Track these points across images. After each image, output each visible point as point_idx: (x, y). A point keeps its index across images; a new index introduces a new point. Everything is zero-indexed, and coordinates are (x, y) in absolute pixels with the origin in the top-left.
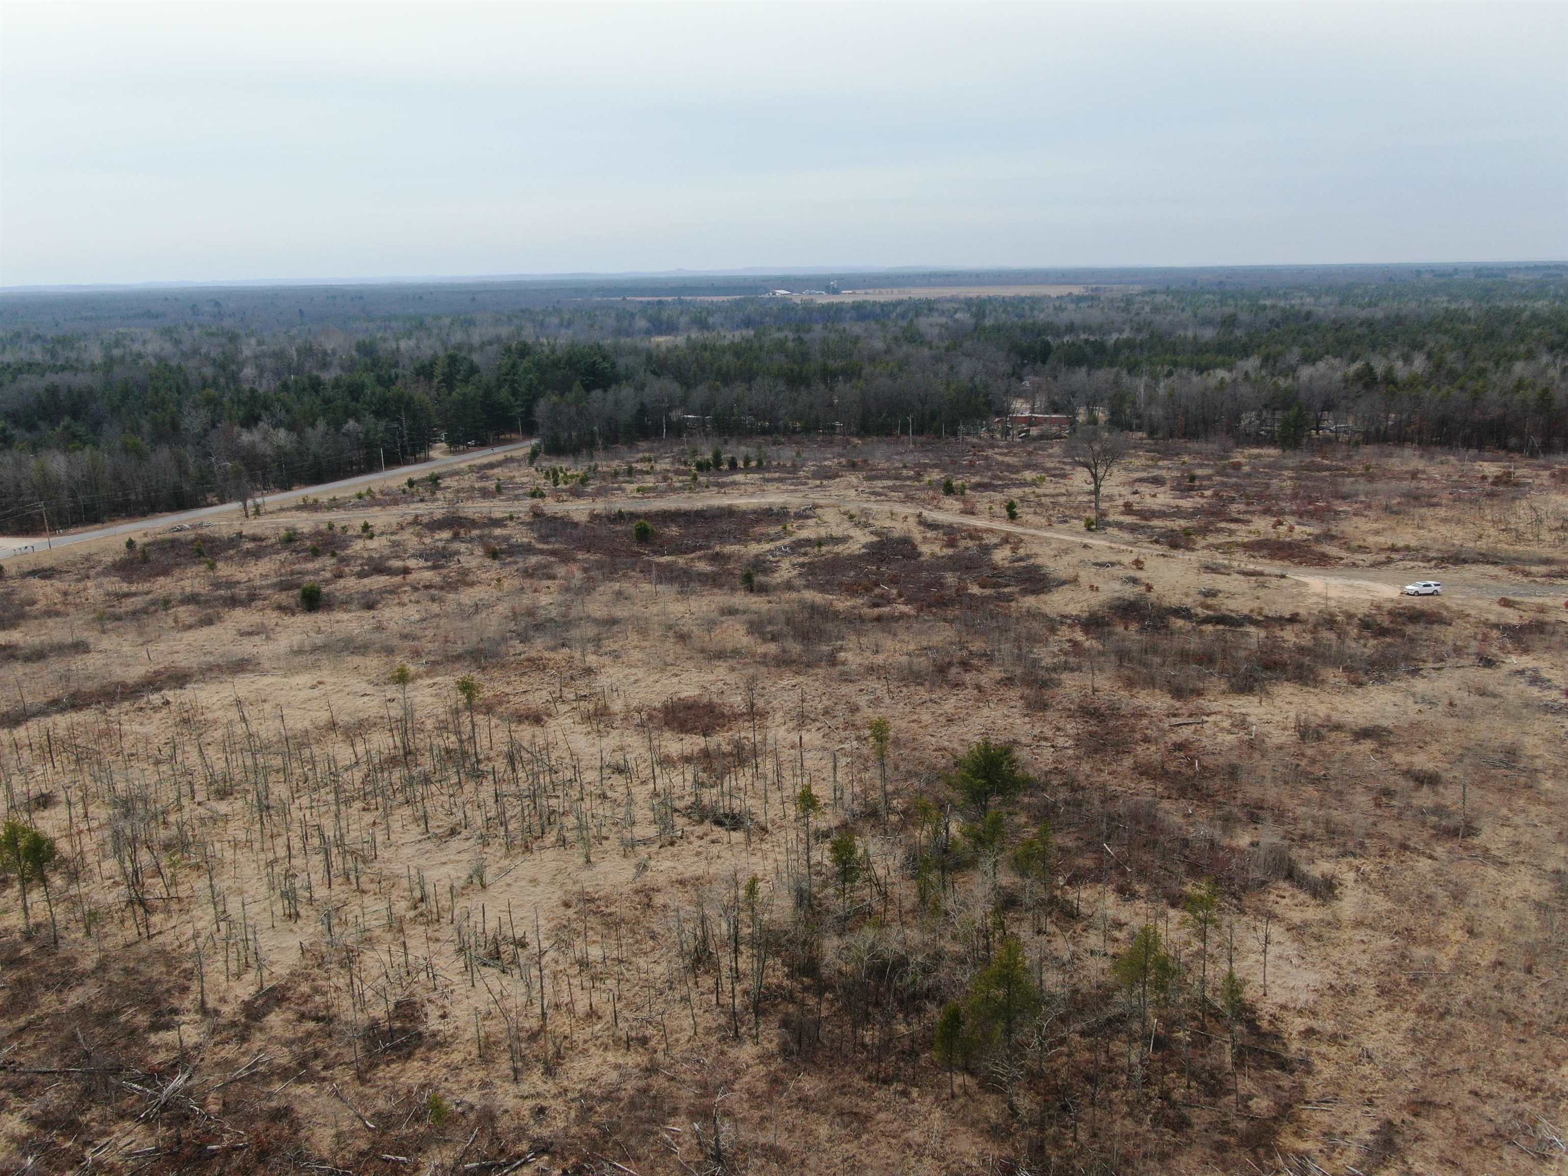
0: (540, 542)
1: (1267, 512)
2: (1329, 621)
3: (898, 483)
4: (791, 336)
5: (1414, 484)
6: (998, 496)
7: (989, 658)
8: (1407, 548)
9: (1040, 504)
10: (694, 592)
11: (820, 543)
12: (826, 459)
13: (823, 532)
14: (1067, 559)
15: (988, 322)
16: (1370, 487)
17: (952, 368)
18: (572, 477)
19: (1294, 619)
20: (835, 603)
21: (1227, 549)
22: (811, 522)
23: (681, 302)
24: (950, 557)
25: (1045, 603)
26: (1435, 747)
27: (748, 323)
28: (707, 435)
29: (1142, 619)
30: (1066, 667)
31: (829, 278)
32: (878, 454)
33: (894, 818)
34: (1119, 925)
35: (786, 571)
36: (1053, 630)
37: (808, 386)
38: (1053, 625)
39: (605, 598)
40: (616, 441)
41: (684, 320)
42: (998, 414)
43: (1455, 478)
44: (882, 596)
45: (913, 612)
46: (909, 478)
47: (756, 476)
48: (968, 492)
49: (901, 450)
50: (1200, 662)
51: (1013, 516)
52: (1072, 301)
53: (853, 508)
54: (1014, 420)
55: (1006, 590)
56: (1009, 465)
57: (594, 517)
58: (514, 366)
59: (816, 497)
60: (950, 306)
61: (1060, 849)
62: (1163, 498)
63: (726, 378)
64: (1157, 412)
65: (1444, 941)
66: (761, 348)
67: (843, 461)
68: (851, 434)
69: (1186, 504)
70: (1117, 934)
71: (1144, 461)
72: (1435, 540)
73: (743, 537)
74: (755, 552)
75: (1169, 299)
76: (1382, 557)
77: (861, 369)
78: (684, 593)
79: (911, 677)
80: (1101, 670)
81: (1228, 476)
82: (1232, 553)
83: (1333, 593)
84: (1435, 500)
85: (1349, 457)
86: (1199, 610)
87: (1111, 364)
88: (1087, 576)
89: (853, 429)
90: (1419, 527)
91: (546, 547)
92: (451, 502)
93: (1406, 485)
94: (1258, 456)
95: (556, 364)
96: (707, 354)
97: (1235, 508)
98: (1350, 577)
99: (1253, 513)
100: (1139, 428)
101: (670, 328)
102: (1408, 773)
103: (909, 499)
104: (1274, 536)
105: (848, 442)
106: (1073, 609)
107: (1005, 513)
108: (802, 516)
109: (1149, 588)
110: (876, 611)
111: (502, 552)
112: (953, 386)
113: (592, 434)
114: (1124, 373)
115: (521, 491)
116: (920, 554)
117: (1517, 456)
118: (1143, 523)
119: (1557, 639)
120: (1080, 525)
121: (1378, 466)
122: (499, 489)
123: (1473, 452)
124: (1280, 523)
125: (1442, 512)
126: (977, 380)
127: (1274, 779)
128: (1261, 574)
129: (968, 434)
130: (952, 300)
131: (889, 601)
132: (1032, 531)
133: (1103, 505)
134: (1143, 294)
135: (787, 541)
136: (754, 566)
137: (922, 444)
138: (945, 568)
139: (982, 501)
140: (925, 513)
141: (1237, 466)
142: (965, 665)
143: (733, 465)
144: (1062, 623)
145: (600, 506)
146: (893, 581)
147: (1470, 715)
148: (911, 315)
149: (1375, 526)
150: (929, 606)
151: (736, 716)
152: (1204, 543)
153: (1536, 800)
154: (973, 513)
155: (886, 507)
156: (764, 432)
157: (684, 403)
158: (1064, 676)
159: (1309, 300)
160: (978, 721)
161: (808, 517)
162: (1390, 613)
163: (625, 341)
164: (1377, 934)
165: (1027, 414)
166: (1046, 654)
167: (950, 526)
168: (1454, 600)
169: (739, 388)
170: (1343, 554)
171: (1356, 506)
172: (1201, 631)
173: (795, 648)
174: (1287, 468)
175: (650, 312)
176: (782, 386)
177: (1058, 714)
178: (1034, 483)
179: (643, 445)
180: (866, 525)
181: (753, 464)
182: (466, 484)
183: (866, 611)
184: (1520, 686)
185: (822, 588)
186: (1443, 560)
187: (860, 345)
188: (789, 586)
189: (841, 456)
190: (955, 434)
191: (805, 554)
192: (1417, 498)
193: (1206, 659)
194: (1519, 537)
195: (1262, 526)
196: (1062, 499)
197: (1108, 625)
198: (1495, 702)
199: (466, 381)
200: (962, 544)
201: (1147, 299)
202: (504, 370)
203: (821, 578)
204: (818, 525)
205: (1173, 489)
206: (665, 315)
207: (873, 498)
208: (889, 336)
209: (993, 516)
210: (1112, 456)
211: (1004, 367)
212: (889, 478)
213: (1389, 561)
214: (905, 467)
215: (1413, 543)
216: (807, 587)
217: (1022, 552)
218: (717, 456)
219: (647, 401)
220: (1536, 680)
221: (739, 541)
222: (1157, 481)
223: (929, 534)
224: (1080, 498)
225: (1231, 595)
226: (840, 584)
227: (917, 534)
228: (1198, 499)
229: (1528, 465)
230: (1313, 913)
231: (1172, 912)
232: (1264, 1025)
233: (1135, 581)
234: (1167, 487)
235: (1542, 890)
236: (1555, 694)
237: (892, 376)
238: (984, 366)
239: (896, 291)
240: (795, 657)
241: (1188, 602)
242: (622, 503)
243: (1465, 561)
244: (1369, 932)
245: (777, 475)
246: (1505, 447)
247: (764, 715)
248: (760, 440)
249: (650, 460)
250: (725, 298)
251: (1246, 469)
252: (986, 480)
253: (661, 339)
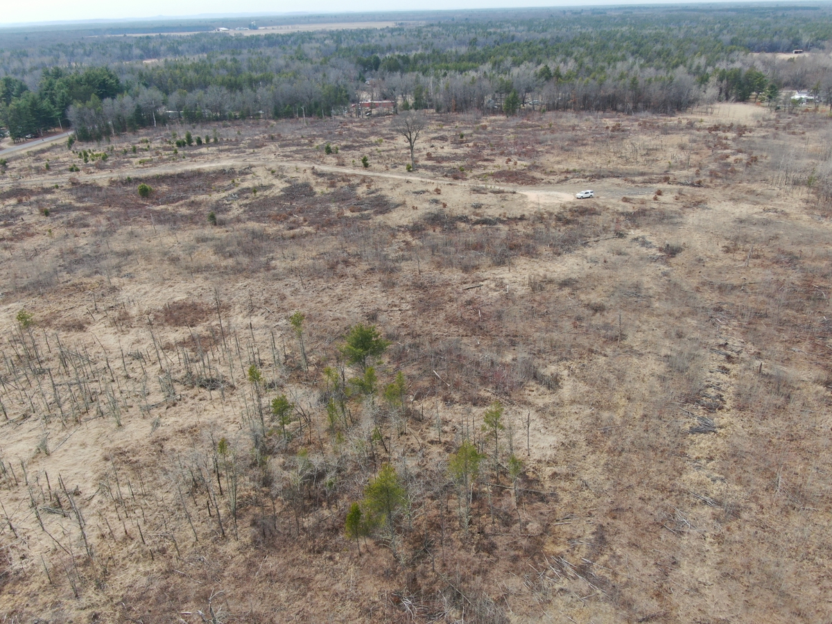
0: (77, 202)
1: (502, 154)
2: (540, 218)
3: (299, 148)
4: (229, 57)
5: (574, 133)
6: (357, 153)
7: (359, 256)
8: (574, 171)
9: (381, 157)
10: (179, 229)
11: (255, 190)
12: (256, 135)
13: (256, 183)
14: (398, 190)
15: (344, 46)
16: (553, 136)
17: (324, 75)
18: (97, 156)
19: (522, 218)
20: (267, 228)
21: (483, 177)
22: (249, 177)
23: (161, 37)
24: (333, 194)
25: (389, 219)
26: (600, 288)
27: (203, 49)
28: (182, 123)
29: (443, 224)
30: (403, 258)
31: (250, 20)
32: (286, 130)
33: (311, 369)
34: (446, 422)
35: (236, 210)
36: (394, 236)
37: (241, 90)
38: (394, 232)
39: (122, 237)
40: (124, 130)
41: (163, 48)
42: (353, 102)
43: (593, 128)
44: (294, 222)
45: (313, 231)
46: (305, 145)
47: (214, 148)
48: (339, 151)
49: (300, 126)
50: (475, 248)
51: (366, 166)
52: (389, 32)
53: (273, 166)
54: (363, 105)
55: (366, 212)
56: (362, 133)
57: (112, 182)
58: (51, 84)
59: (251, 161)
60: (321, 36)
61: (409, 377)
62: (447, 149)
63: (190, 87)
64: (440, 98)
65: (616, 406)
66: (211, 66)
67: (266, 135)
68: (270, 118)
69: (460, 151)
70: (446, 428)
71: (435, 127)
72: (587, 165)
73: (208, 189)
74: (216, 199)
75: (441, 29)
76: (562, 177)
77: (272, 78)
78: (174, 230)
79: (314, 273)
80: (423, 258)
81: (480, 133)
82: (486, 180)
83: (542, 201)
84: (585, 142)
85: (541, 119)
86: (473, 217)
87: (413, 70)
88: (410, 200)
89: (271, 115)
90: (579, 158)
91: (81, 205)
92: (15, 179)
93: (570, 134)
94: (495, 120)
95: (79, 82)
96: (177, 72)
97: (486, 152)
98: (548, 190)
99: (495, 155)
100: (431, 107)
101: (156, 54)
102: (588, 306)
103: (306, 158)
104: (507, 168)
105: (268, 124)
106: (404, 222)
107: (362, 164)
108: (243, 173)
109: (445, 206)
110: (292, 232)
111: (52, 211)
112: (326, 87)
113: (108, 126)
114: (421, 75)
115: (63, 168)
116: (315, 193)
117: (621, 114)
118: (438, 165)
119: (651, 218)
120: (404, 168)
121: (555, 124)
122: (48, 167)
123: (600, 113)
124: (510, 160)
125: (589, 149)
126: (340, 82)
127: (521, 317)
128: (502, 192)
129: (337, 115)
130: (323, 32)
131: (299, 225)
132: (378, 174)
133: (416, 155)
134: (427, 26)
135: (235, 190)
136: (216, 208)
137: (312, 123)
138: (330, 201)
139: (348, 156)
140: (316, 167)
141: (484, 127)
142: (346, 263)
143: (199, 142)
144: (399, 231)
145: (115, 175)
146: (301, 211)
147: (614, 267)
148: (299, 41)
149: (557, 159)
150: (323, 226)
151: (211, 311)
152: (471, 175)
153: (651, 314)
154: (343, 165)
155: (293, 164)
156: (217, 119)
157: (165, 103)
158: (402, 264)
159: (512, 28)
160: (356, 298)
161: (247, 174)
162: (570, 210)
163: (126, 63)
164: (582, 407)
165: (370, 101)
166: (392, 251)
167: (331, 174)
168: (602, 201)
169: (198, 93)
170: (543, 177)
171: (547, 147)
172: (475, 230)
173: (244, 260)
174: (510, 127)
175: (141, 44)
176: (225, 91)
177: (401, 289)
178: (376, 144)
179: (142, 131)
180: (282, 177)
181: (212, 140)
182: (26, 165)
183: (286, 232)
184: (637, 247)
185: (258, 220)
186: (592, 177)
187: (270, 62)
188: (238, 220)
189: (265, 132)
190: (330, 115)
191: (247, 198)
192: (576, 141)
193: (478, 247)
194: (627, 161)
195: (500, 162)
196: (393, 153)
197: (424, 229)
198: (626, 258)
199: (18, 96)
200: (339, 185)
201: (429, 29)
202: (44, 87)
203: (258, 213)
204: (253, 178)
205: (452, 143)
206: (151, 46)
207: (285, 159)
208: (288, 56)
209: (355, 166)
210: (418, 125)
211: (355, 74)
212: (293, 145)
213: (567, 179)
214: (302, 137)
215: (577, 168)
216: (249, 219)
217: (373, 187)
218: (189, 137)
219: (141, 104)
220: (644, 244)
221: (206, 192)
222: (443, 139)
223: (320, 180)
224: (403, 151)
225: (489, 206)
226: (269, 216)
227: (312, 180)
228: (465, 148)
229: (628, 119)
230: (549, 399)
231: (474, 409)
232: (530, 474)
233: (436, 202)
234: (449, 142)
235: (660, 368)
236: (653, 251)
237: (290, 82)
238: (343, 73)
239: (290, 27)
240: (245, 266)
241: (466, 212)
242: (129, 172)
243: (603, 177)
244: (579, 406)
245: (227, 147)
246: (615, 109)
247: (228, 308)
248: (215, 124)
249: (147, 142)
250: (188, 34)
251: (489, 129)
252: (350, 143)
253: (148, 62)
